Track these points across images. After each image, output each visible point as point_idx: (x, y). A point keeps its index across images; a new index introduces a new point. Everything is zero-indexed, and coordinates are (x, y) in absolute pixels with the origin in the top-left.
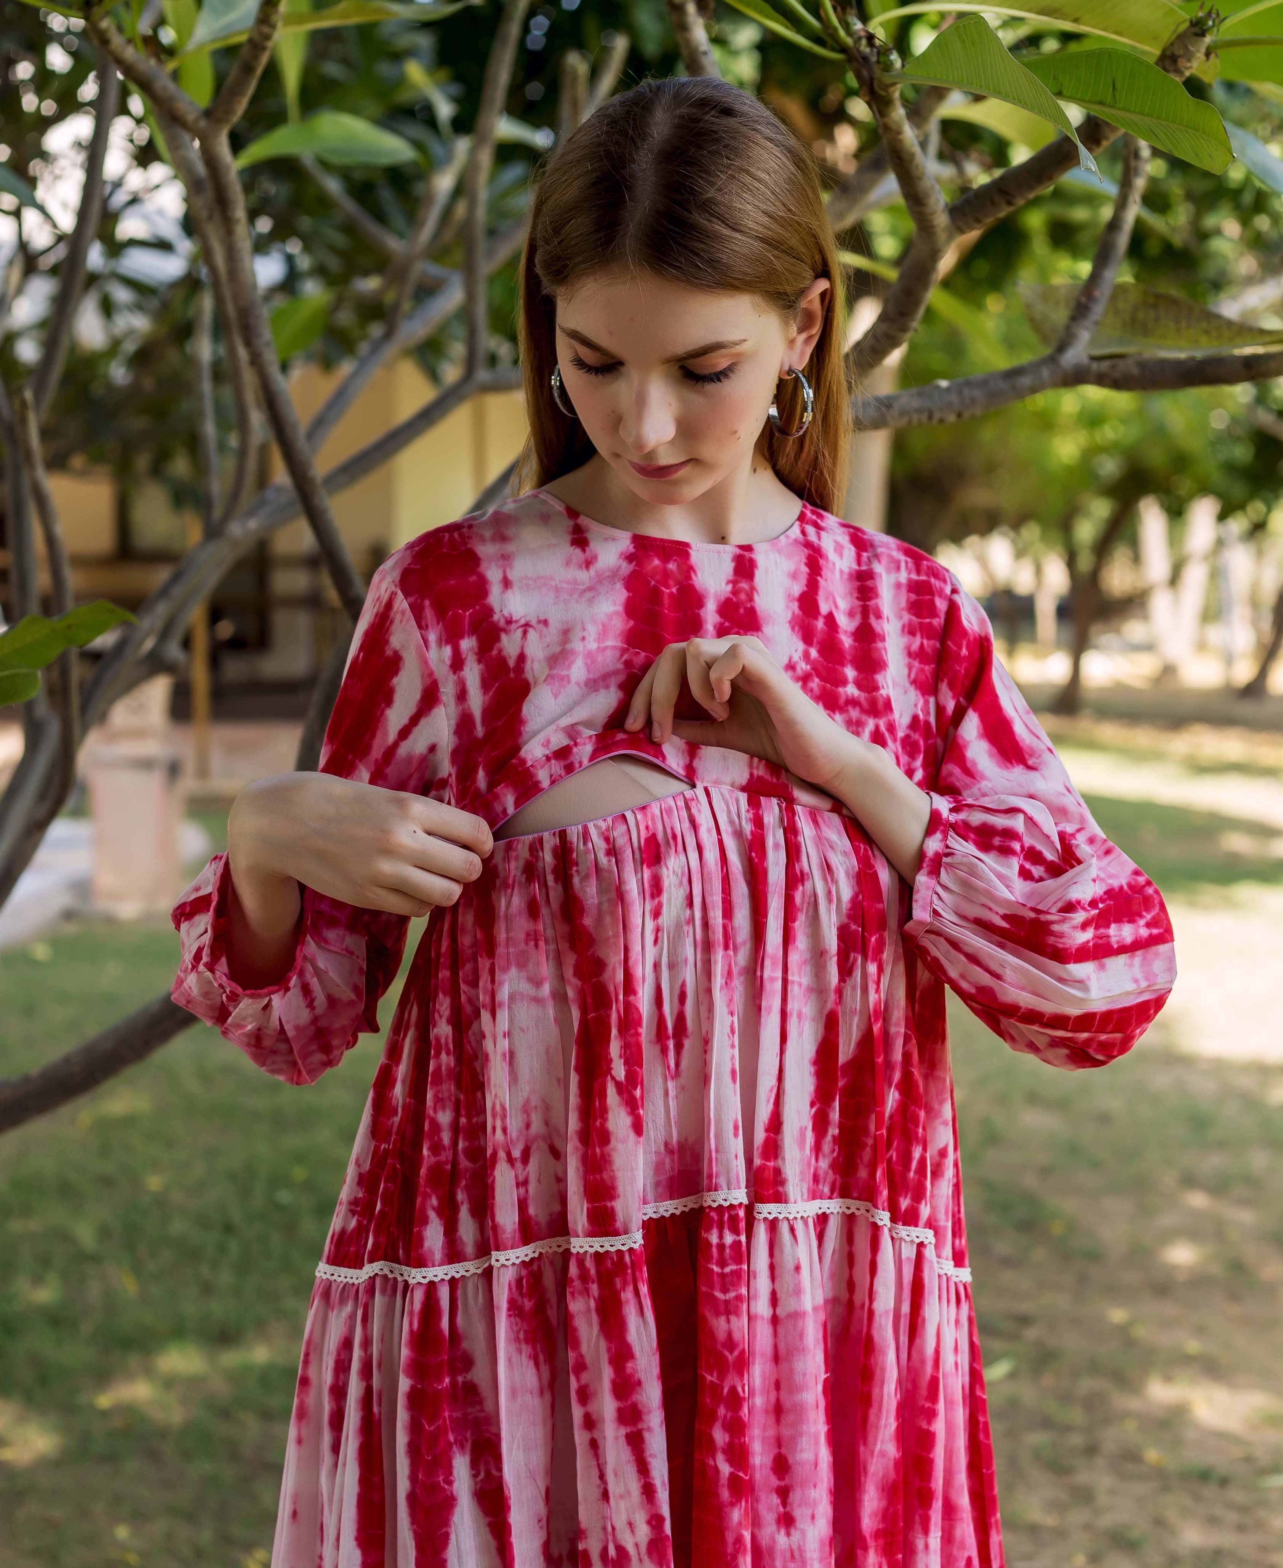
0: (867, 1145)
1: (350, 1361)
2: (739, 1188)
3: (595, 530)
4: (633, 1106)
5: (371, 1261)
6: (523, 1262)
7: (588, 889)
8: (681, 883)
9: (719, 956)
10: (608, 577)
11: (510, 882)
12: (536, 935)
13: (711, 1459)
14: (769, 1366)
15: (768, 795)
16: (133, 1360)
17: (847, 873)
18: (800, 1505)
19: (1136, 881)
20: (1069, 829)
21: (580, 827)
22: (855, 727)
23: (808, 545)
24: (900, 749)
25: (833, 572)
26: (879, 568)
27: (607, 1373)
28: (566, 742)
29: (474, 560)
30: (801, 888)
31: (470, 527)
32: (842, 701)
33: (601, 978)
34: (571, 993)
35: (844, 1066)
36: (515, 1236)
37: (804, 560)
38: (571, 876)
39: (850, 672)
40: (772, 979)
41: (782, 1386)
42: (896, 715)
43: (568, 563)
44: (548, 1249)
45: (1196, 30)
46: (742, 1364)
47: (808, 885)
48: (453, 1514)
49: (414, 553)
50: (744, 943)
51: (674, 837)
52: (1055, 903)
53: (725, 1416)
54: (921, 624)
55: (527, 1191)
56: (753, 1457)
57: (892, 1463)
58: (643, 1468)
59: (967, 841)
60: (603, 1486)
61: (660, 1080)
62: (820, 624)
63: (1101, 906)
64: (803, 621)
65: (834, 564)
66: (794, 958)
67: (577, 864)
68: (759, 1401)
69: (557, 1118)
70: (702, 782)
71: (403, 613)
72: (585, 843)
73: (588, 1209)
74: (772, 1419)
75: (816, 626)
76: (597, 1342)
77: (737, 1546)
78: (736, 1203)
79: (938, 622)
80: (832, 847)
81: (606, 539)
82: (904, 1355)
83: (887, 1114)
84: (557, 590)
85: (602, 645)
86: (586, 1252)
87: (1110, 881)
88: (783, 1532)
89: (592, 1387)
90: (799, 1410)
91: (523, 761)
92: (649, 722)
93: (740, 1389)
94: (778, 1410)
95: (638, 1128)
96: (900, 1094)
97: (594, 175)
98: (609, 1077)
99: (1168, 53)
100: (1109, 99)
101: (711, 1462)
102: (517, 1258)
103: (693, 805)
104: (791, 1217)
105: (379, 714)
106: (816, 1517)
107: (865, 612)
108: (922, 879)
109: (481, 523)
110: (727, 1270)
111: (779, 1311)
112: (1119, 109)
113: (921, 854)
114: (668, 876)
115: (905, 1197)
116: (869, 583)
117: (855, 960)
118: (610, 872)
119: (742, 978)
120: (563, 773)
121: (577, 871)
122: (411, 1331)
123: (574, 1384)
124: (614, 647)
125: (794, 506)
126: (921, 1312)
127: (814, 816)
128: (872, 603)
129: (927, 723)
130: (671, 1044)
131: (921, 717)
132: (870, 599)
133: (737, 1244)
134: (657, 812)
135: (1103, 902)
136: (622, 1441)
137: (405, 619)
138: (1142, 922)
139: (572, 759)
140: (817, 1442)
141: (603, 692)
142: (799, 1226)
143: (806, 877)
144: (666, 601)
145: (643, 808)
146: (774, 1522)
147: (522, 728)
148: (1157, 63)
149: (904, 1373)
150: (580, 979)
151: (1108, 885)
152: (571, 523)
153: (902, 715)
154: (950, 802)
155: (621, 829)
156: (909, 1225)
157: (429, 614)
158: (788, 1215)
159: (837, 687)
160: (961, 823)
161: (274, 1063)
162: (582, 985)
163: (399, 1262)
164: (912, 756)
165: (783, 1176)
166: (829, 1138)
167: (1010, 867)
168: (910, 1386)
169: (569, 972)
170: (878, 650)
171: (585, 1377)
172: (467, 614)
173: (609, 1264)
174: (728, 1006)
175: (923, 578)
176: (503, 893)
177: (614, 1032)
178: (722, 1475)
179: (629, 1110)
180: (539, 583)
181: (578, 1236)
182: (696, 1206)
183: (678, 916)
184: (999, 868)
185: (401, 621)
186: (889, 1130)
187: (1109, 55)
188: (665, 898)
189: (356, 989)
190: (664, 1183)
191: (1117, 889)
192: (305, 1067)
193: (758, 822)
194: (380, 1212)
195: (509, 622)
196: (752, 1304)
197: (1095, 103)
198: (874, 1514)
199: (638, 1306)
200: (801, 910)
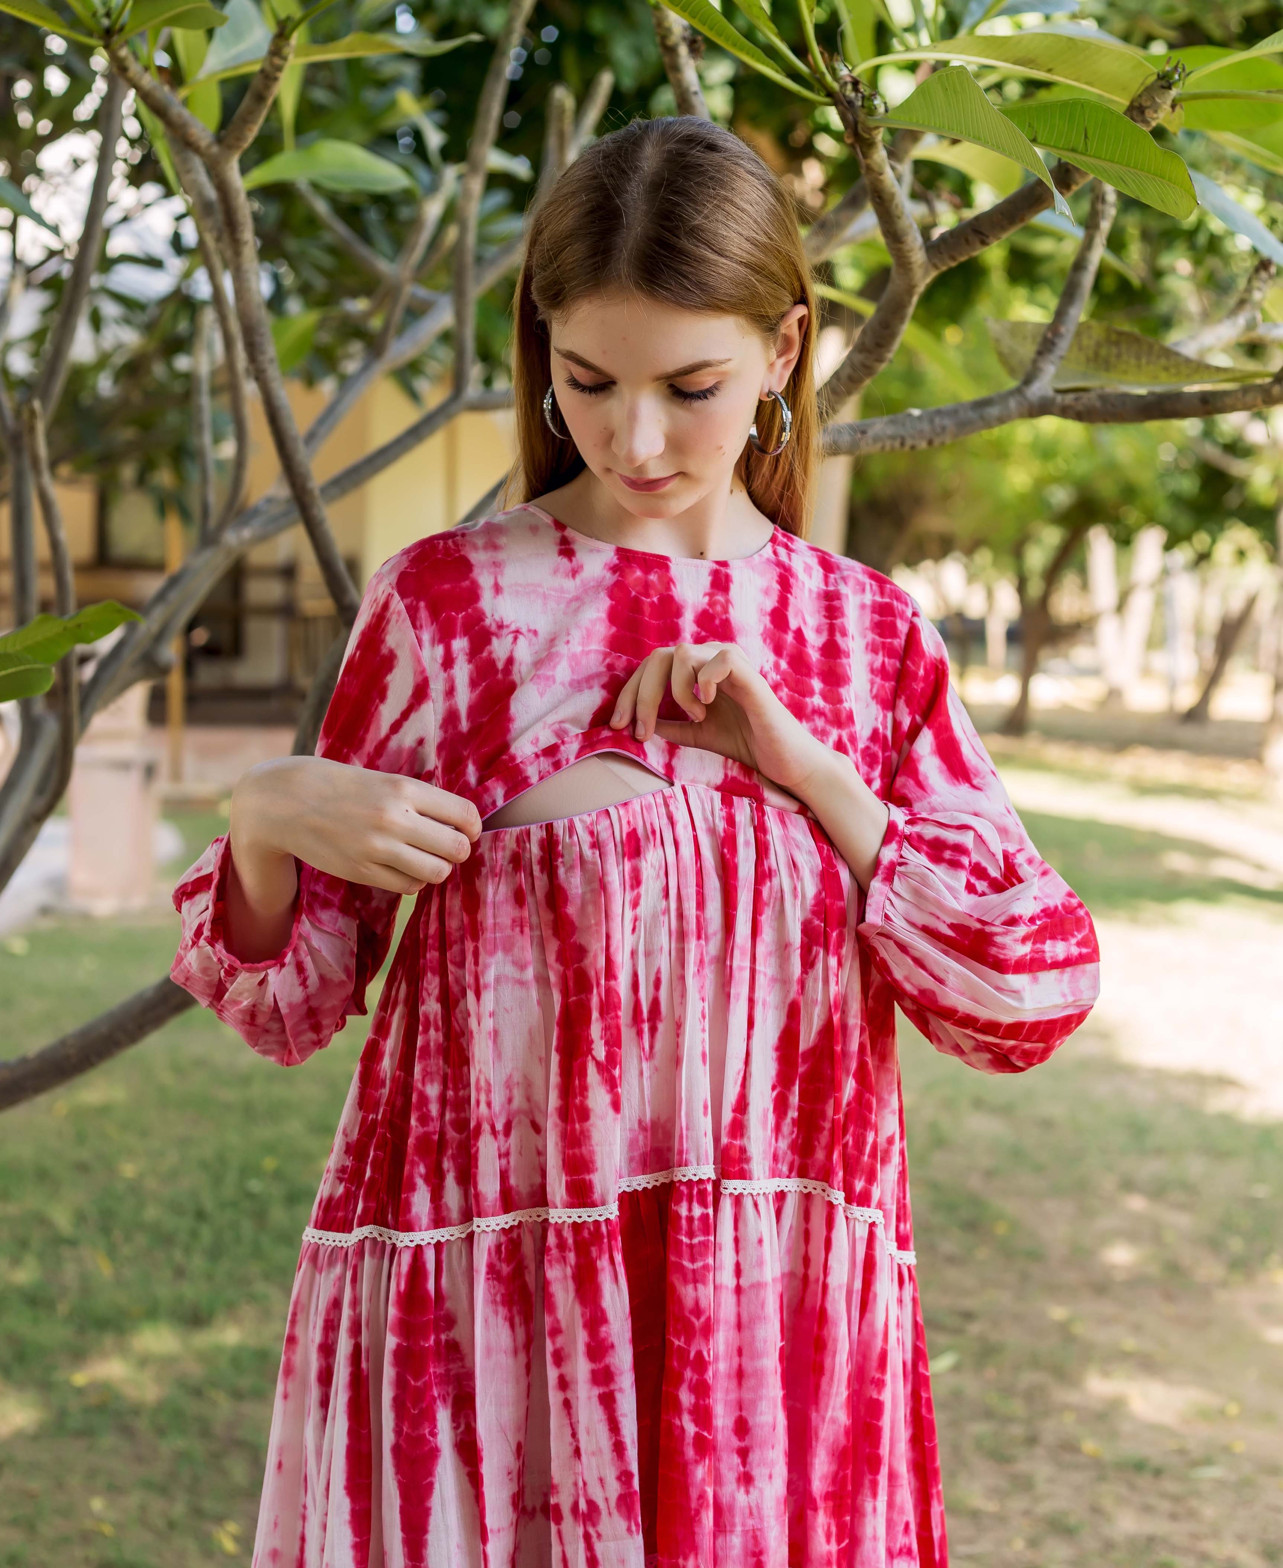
0: (824, 1128)
1: (340, 1320)
2: (708, 1164)
3: (581, 543)
4: (612, 1084)
5: (360, 1225)
6: (503, 1229)
7: (573, 880)
8: (658, 875)
9: (692, 945)
10: (593, 587)
11: (498, 870)
12: (522, 922)
13: (677, 1419)
14: (733, 1333)
15: (741, 795)
16: (108, 1340)
17: (812, 872)
18: (759, 1465)
19: (1069, 902)
20: (1011, 849)
21: (566, 821)
22: (821, 734)
23: (779, 564)
24: (860, 760)
25: (802, 590)
26: (844, 589)
27: (582, 1337)
28: (553, 740)
29: (466, 566)
30: (768, 884)
31: (463, 535)
32: (809, 710)
33: (582, 964)
34: (553, 978)
35: (804, 1053)
36: (495, 1205)
37: (776, 578)
38: (557, 867)
39: (817, 684)
40: (741, 969)
41: (744, 1352)
42: (858, 727)
43: (556, 571)
44: (528, 1218)
45: (1163, 83)
46: (707, 1330)
47: (775, 881)
48: (437, 1465)
49: (410, 558)
50: (715, 934)
51: (654, 832)
52: (999, 916)
53: (691, 1379)
54: (883, 643)
55: (508, 1162)
56: (716, 1418)
57: (842, 1430)
58: (614, 1426)
59: (919, 852)
60: (575, 1444)
61: (635, 1061)
62: (790, 638)
63: (1038, 922)
64: (774, 634)
65: (803, 583)
66: (761, 949)
67: (562, 856)
68: (722, 1366)
69: (538, 1096)
70: (680, 780)
71: (399, 613)
72: (571, 836)
73: (567, 1182)
74: (734, 1382)
75: (786, 641)
76: (573, 1308)
77: (701, 1501)
78: (705, 1177)
79: (899, 642)
80: (798, 847)
81: (591, 551)
82: (855, 1329)
83: (845, 1102)
84: (545, 597)
85: (586, 649)
86: (564, 1222)
87: (1046, 901)
88: (742, 1490)
89: (566, 1350)
90: (760, 1375)
91: (513, 758)
92: (634, 721)
93: (705, 1354)
94: (740, 1375)
95: (616, 1105)
96: (857, 1082)
97: (589, 205)
98: (590, 1057)
99: (1136, 104)
100: (1081, 147)
101: (678, 1422)
102: (498, 1225)
103: (671, 802)
104: (755, 1193)
105: (373, 709)
106: (774, 1476)
107: (832, 630)
108: (876, 885)
109: (474, 532)
110: (696, 1241)
111: (742, 1282)
112: (1090, 156)
113: (877, 862)
114: (646, 869)
115: (860, 1180)
116: (836, 603)
117: (817, 954)
118: (595, 863)
119: (712, 967)
120: (551, 770)
121: (562, 862)
122: (398, 1292)
123: (549, 1347)
124: (597, 651)
125: (767, 528)
126: (872, 1288)
127: (782, 817)
128: (838, 622)
129: (885, 737)
130: (646, 1027)
131: (881, 730)
132: (836, 618)
133: (704, 1217)
134: (638, 809)
135: (1040, 919)
136: (595, 1401)
137: (401, 620)
138: (1073, 941)
139: (559, 756)
140: (775, 1407)
141: (587, 692)
142: (761, 1202)
143: (773, 874)
144: (647, 610)
145: (626, 804)
146: (734, 1481)
147: (511, 726)
148: (1125, 113)
149: (855, 1347)
150: (562, 964)
151: (1045, 904)
152: (558, 535)
153: (863, 728)
154: (906, 814)
155: (604, 823)
156: (863, 1206)
157: (423, 615)
158: (752, 1191)
159: (804, 696)
160: (915, 836)
161: (266, 1042)
162: (564, 971)
163: (388, 1227)
164: (871, 765)
165: (748, 1154)
166: (788, 1120)
167: (958, 880)
168: (860, 1359)
169: (551, 958)
170: (842, 665)
171: (560, 1340)
172: (460, 616)
173: (586, 1234)
174: (700, 992)
175: (887, 600)
176: (490, 881)
177: (595, 1015)
178: (687, 1434)
179: (608, 1088)
180: (530, 590)
181: (556, 1208)
182: (667, 1181)
183: (655, 907)
184: (948, 880)
185: (397, 621)
186: (846, 1115)
187: (1082, 106)
188: (643, 889)
189: (347, 970)
190: (637, 1158)
191: (1052, 908)
192: (296, 1046)
193: (730, 820)
194: (370, 1178)
195: (501, 626)
196: (718, 1274)
197: (1068, 150)
198: (824, 1477)
199: (612, 1273)
200: (768, 904)
